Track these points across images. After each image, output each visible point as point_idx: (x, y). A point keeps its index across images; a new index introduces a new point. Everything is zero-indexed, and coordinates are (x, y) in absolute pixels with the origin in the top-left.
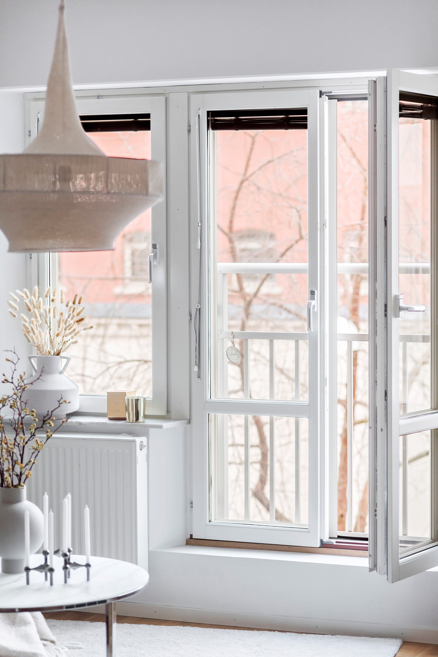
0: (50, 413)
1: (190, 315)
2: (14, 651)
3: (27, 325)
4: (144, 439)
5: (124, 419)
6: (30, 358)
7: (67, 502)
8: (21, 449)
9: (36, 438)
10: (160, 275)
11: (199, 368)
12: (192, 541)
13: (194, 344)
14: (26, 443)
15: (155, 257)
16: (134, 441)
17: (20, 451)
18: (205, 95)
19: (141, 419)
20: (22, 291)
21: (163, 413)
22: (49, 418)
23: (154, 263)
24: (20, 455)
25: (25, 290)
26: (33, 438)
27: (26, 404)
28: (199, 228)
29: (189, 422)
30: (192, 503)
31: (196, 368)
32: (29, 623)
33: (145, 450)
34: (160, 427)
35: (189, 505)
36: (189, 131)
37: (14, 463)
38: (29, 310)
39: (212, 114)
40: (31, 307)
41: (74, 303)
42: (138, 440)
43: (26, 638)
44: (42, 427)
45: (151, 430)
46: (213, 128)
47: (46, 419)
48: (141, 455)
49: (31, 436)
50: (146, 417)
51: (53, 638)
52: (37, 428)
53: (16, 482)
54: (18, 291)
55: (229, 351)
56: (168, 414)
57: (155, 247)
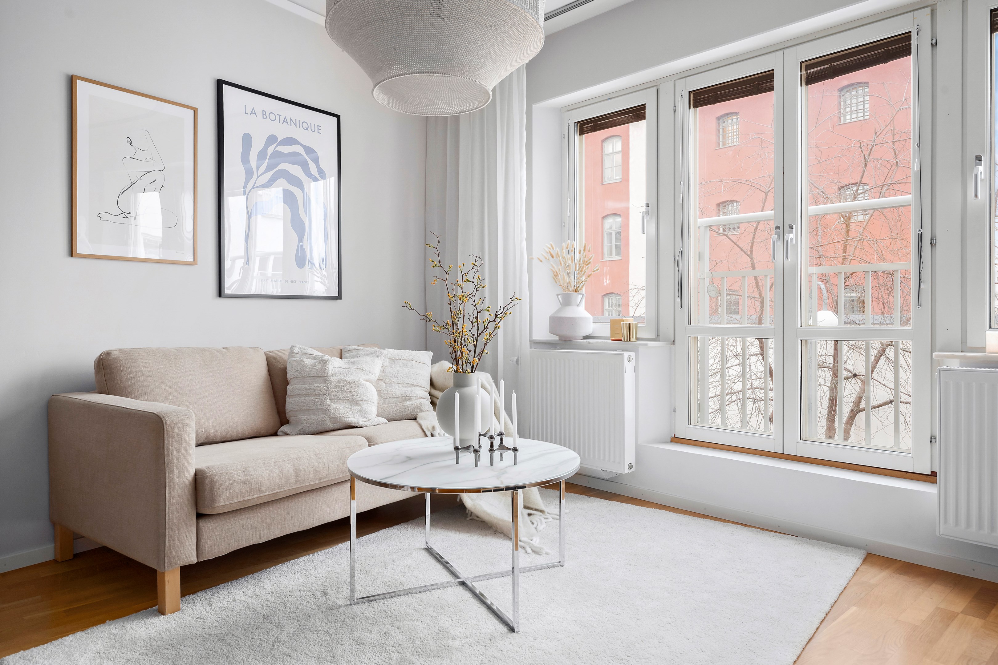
0: (502, 309)
1: (675, 257)
4: (633, 354)
5: (621, 340)
6: (557, 295)
10: (652, 228)
11: (681, 299)
12: (675, 440)
14: (480, 334)
15: (648, 213)
16: (623, 355)
17: (474, 341)
18: (687, 78)
19: (633, 339)
21: (653, 336)
22: (501, 313)
23: (646, 218)
24: (474, 345)
26: (486, 330)
27: (483, 301)
28: (682, 186)
29: (674, 343)
30: (675, 409)
31: (678, 300)
33: (633, 362)
34: (646, 345)
35: (673, 410)
36: (675, 111)
39: (694, 93)
42: (626, 354)
44: (494, 321)
45: (641, 349)
46: (695, 105)
47: (498, 314)
48: (629, 367)
49: (485, 329)
50: (637, 339)
52: (490, 322)
55: (709, 288)
56: (657, 337)
57: (647, 205)
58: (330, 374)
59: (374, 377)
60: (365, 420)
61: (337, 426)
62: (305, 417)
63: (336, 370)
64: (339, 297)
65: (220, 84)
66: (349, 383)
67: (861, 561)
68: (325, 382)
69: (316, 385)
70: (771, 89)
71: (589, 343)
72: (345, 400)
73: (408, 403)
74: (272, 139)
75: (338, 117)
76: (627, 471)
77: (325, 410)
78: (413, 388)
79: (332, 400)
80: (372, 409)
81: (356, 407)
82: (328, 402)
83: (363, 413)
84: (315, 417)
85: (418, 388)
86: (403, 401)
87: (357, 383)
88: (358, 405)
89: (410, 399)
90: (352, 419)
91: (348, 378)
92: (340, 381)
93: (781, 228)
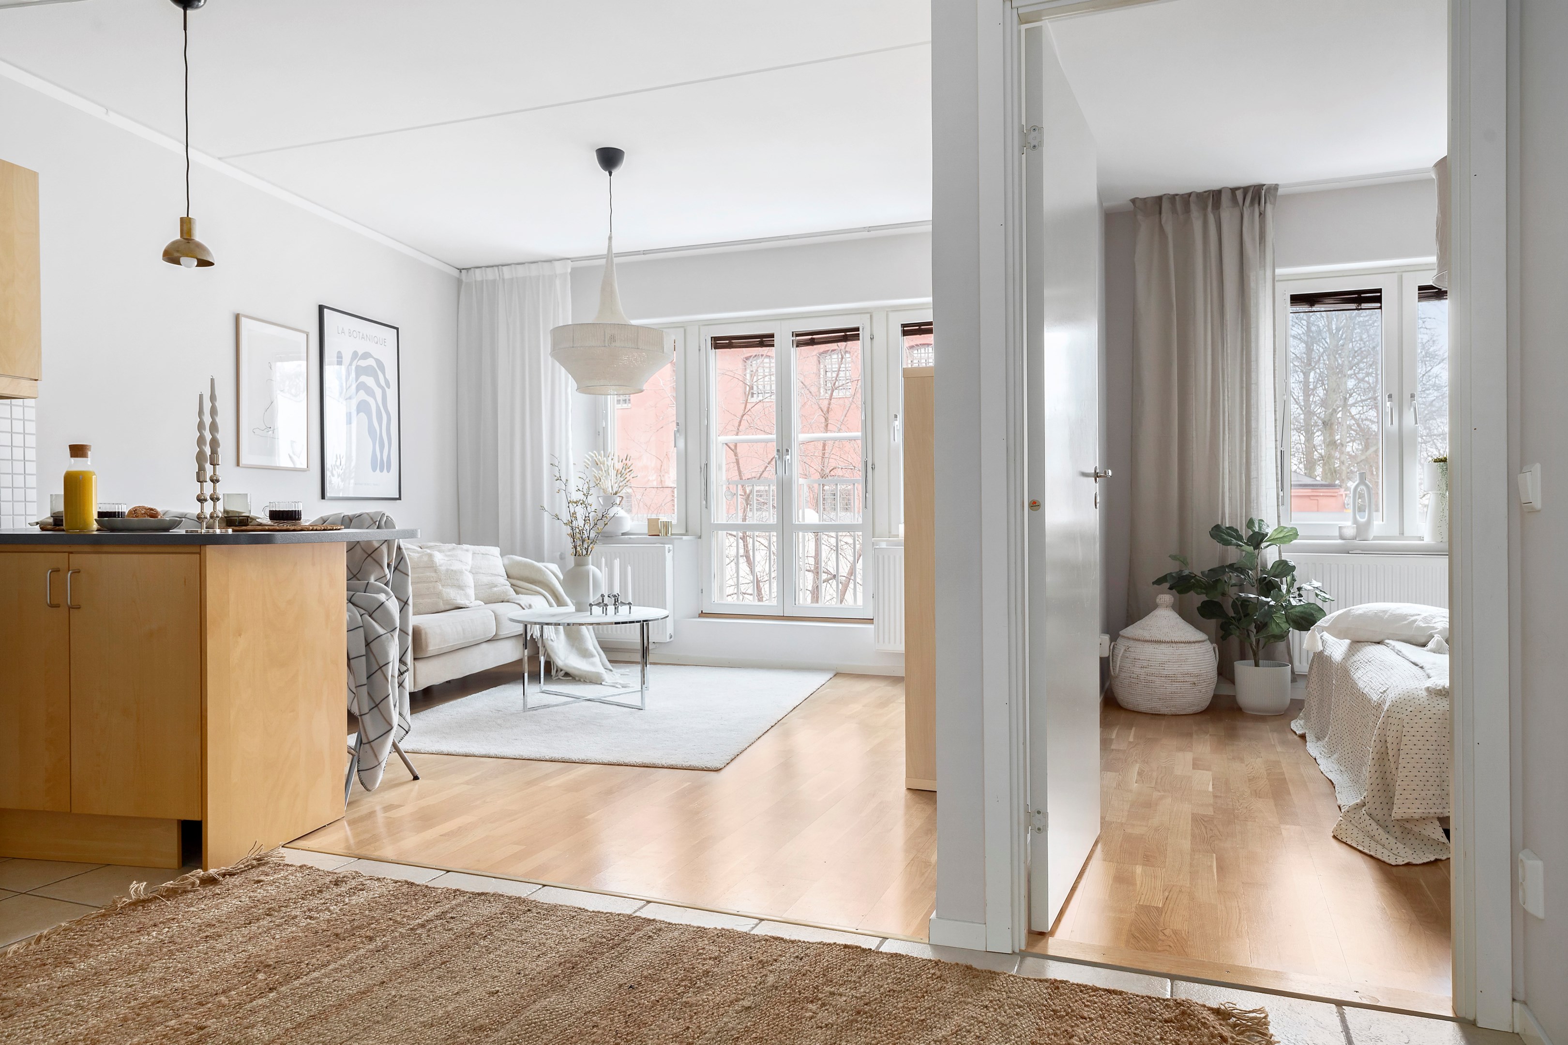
1: (701, 468)
2: (584, 671)
3: (596, 475)
4: (671, 546)
5: (659, 535)
6: (598, 497)
7: (617, 562)
8: (588, 533)
9: (598, 526)
10: (681, 443)
11: (706, 502)
12: (702, 615)
13: (703, 487)
15: (678, 431)
16: (665, 547)
18: (710, 326)
19: (669, 535)
20: (592, 452)
21: (683, 532)
23: (678, 435)
25: (595, 452)
28: (706, 411)
29: (700, 537)
30: (702, 590)
31: (704, 502)
32: (595, 656)
33: (671, 552)
34: (682, 538)
35: (700, 591)
36: (700, 350)
37: (583, 541)
38: (597, 464)
39: (715, 339)
40: (599, 463)
41: (626, 460)
42: (667, 546)
43: (593, 664)
45: (676, 541)
46: (715, 348)
48: (669, 557)
50: (672, 534)
51: (611, 668)
53: (585, 552)
54: (590, 453)
56: (687, 533)
57: (678, 424)
58: (438, 565)
59: (469, 568)
60: (469, 602)
61: (448, 607)
62: (421, 601)
63: (442, 562)
64: (400, 499)
65: (321, 308)
66: (455, 572)
67: (833, 675)
68: (435, 571)
69: (428, 574)
70: (773, 346)
71: (630, 538)
72: (453, 586)
73: (495, 589)
74: (355, 355)
75: (397, 329)
76: (668, 640)
77: (439, 595)
78: (497, 577)
79: (443, 586)
80: (471, 592)
81: (461, 591)
82: (440, 587)
83: (467, 596)
84: (430, 600)
85: (499, 577)
86: (491, 588)
87: (461, 572)
88: (463, 590)
89: (496, 586)
90: (461, 601)
91: (454, 568)
92: (447, 570)
93: (781, 451)
